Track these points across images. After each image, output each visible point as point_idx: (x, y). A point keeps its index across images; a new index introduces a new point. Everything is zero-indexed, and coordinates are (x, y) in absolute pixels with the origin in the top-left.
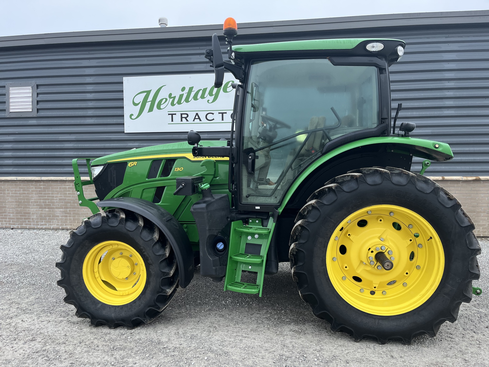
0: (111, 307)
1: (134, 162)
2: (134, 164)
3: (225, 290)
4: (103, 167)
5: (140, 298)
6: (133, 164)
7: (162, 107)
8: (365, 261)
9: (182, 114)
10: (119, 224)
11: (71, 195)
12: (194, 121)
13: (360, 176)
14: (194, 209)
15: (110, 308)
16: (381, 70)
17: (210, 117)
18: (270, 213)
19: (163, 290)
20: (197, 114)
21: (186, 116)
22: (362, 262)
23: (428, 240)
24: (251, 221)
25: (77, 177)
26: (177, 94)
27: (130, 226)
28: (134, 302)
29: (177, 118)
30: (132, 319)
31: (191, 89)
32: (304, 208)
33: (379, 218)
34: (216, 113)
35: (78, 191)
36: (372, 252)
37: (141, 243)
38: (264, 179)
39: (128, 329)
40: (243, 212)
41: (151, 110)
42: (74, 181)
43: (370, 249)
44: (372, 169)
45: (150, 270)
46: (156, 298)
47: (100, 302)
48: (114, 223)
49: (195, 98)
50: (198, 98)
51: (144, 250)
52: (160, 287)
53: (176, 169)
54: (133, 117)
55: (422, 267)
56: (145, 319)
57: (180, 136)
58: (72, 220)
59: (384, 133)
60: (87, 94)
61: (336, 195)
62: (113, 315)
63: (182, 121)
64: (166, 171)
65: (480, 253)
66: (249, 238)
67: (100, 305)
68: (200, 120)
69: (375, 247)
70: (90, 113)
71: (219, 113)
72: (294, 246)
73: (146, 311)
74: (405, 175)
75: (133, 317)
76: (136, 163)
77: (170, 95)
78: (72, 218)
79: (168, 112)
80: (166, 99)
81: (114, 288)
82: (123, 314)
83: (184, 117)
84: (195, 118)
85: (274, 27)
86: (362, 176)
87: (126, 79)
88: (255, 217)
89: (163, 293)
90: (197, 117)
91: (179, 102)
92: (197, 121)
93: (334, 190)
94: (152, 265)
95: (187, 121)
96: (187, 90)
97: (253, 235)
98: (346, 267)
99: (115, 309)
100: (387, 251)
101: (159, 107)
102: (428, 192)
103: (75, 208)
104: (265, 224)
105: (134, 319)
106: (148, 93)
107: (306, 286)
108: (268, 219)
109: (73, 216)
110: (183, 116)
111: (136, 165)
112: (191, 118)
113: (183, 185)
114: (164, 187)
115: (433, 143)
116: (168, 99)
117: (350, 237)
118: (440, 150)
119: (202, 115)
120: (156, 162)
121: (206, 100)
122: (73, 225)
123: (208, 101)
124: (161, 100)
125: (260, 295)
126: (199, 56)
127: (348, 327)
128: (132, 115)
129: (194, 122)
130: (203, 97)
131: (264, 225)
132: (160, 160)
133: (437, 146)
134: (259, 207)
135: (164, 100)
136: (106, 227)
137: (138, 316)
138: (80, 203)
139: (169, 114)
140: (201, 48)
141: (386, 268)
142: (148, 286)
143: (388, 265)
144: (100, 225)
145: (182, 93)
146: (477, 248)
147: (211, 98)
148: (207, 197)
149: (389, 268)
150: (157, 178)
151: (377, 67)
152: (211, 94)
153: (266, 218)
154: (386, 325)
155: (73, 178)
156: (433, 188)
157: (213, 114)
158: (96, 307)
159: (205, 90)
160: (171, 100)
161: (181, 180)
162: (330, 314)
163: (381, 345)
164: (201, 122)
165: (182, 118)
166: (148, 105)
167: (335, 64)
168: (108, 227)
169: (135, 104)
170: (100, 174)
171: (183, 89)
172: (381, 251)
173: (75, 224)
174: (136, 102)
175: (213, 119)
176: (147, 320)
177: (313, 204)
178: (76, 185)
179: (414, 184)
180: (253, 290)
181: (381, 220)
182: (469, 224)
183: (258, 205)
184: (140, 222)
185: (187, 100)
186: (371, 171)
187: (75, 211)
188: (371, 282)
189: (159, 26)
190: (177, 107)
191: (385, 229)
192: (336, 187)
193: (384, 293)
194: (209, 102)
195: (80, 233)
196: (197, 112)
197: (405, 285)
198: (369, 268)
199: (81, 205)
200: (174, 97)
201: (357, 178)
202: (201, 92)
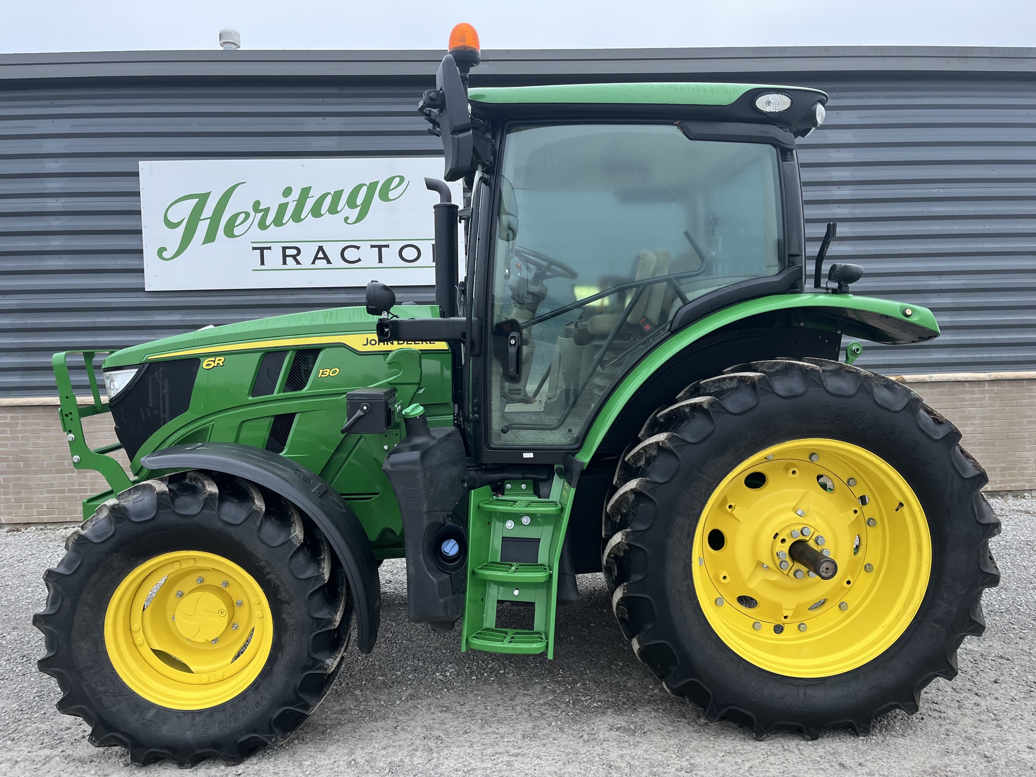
0: (182, 714)
1: (217, 359)
2: (217, 362)
3: (464, 649)
4: (136, 370)
5: (259, 685)
6: (214, 361)
7: (236, 231)
8: (768, 562)
9: (284, 249)
10: (203, 508)
11: (9, 442)
12: (313, 263)
13: (761, 379)
14: (392, 465)
15: (179, 717)
16: (784, 153)
17: (350, 254)
18: (556, 467)
19: (316, 661)
20: (321, 248)
21: (294, 252)
22: (760, 564)
23: (897, 510)
24: (508, 486)
25: (67, 397)
26: (272, 202)
27: (232, 512)
28: (243, 696)
29: (274, 257)
30: (239, 741)
31: (305, 192)
32: (638, 452)
33: (789, 467)
34: (364, 246)
35: (70, 431)
36: (783, 541)
37: (259, 551)
38: (521, 390)
39: (228, 765)
40: (493, 466)
41: (210, 237)
42: (58, 406)
43: (777, 534)
44: (780, 362)
45: (284, 616)
46: (299, 683)
47: (153, 705)
48: (190, 507)
49: (316, 212)
50: (322, 213)
51: (267, 570)
52: (309, 655)
53: (321, 371)
54: (165, 254)
55: (875, 568)
56: (273, 737)
57: (282, 297)
58: (13, 501)
59: (793, 287)
60: (48, 200)
61: (713, 422)
62: (189, 735)
63: (285, 263)
64: (297, 379)
65: (999, 532)
66: (510, 524)
67: (151, 713)
68: (329, 262)
69: (788, 531)
70: (55, 243)
71: (372, 246)
72: (622, 539)
73: (275, 716)
74: (850, 375)
75: (242, 735)
76: (223, 359)
77: (256, 205)
78: (12, 497)
79: (252, 242)
80: (247, 215)
81: (185, 668)
82: (215, 730)
83: (291, 254)
84: (316, 258)
85: (490, 62)
86: (764, 377)
87: (145, 166)
88: (520, 476)
89: (317, 669)
90: (321, 255)
91: (278, 222)
92: (322, 263)
93: (707, 410)
94: (289, 604)
95: (298, 263)
96: (295, 195)
97: (516, 517)
98: (724, 577)
99: (194, 719)
100: (814, 537)
101: (229, 232)
102: (898, 408)
103: (18, 472)
104: (543, 489)
105: (244, 738)
106: (203, 198)
107: (650, 626)
108: (550, 479)
109: (15, 493)
110: (288, 252)
111: (221, 364)
112: (306, 257)
113: (365, 408)
114: (292, 415)
115: (901, 307)
116: (252, 213)
117: (734, 512)
118: (914, 319)
119: (333, 251)
120: (272, 357)
121: (340, 217)
122: (14, 515)
123: (346, 219)
124: (236, 216)
125: (550, 656)
126: (322, 118)
127: (743, 711)
128: (161, 250)
129: (313, 266)
130: (333, 210)
131: (542, 493)
132: (282, 352)
133: (909, 312)
134: (532, 454)
135: (242, 216)
136: (168, 518)
137: (255, 731)
138: (76, 461)
139: (254, 249)
140: (326, 100)
141: (824, 574)
142: (279, 655)
143: (827, 569)
144: (154, 515)
145: (285, 200)
146: (993, 521)
147: (354, 214)
148: (419, 435)
149: (830, 574)
150: (275, 394)
151: (774, 146)
152: (351, 203)
153: (544, 477)
154: (821, 698)
155: (55, 400)
156: (906, 400)
157: (358, 248)
158: (143, 718)
159: (338, 195)
160: (260, 215)
161: (359, 398)
162: (703, 685)
163: (810, 743)
164: (329, 266)
165: (285, 256)
166: (203, 228)
167: (692, 138)
168: (173, 518)
169: (171, 225)
170: (130, 388)
171: (287, 192)
172: (801, 537)
173: (20, 511)
174: (173, 219)
175: (359, 260)
176: (277, 738)
177: (663, 442)
178: (64, 416)
179: (870, 393)
180: (534, 646)
181: (794, 472)
182: (978, 472)
183: (528, 450)
184: (256, 501)
185: (297, 217)
186: (778, 367)
187: (19, 479)
188: (779, 607)
189: (222, 49)
190: (273, 233)
191: (804, 491)
192: (711, 404)
193: (801, 627)
194: (348, 221)
195: (98, 537)
196: (320, 244)
197: (842, 606)
198: (775, 577)
199: (77, 465)
200: (267, 210)
201: (755, 382)
202: (328, 201)
